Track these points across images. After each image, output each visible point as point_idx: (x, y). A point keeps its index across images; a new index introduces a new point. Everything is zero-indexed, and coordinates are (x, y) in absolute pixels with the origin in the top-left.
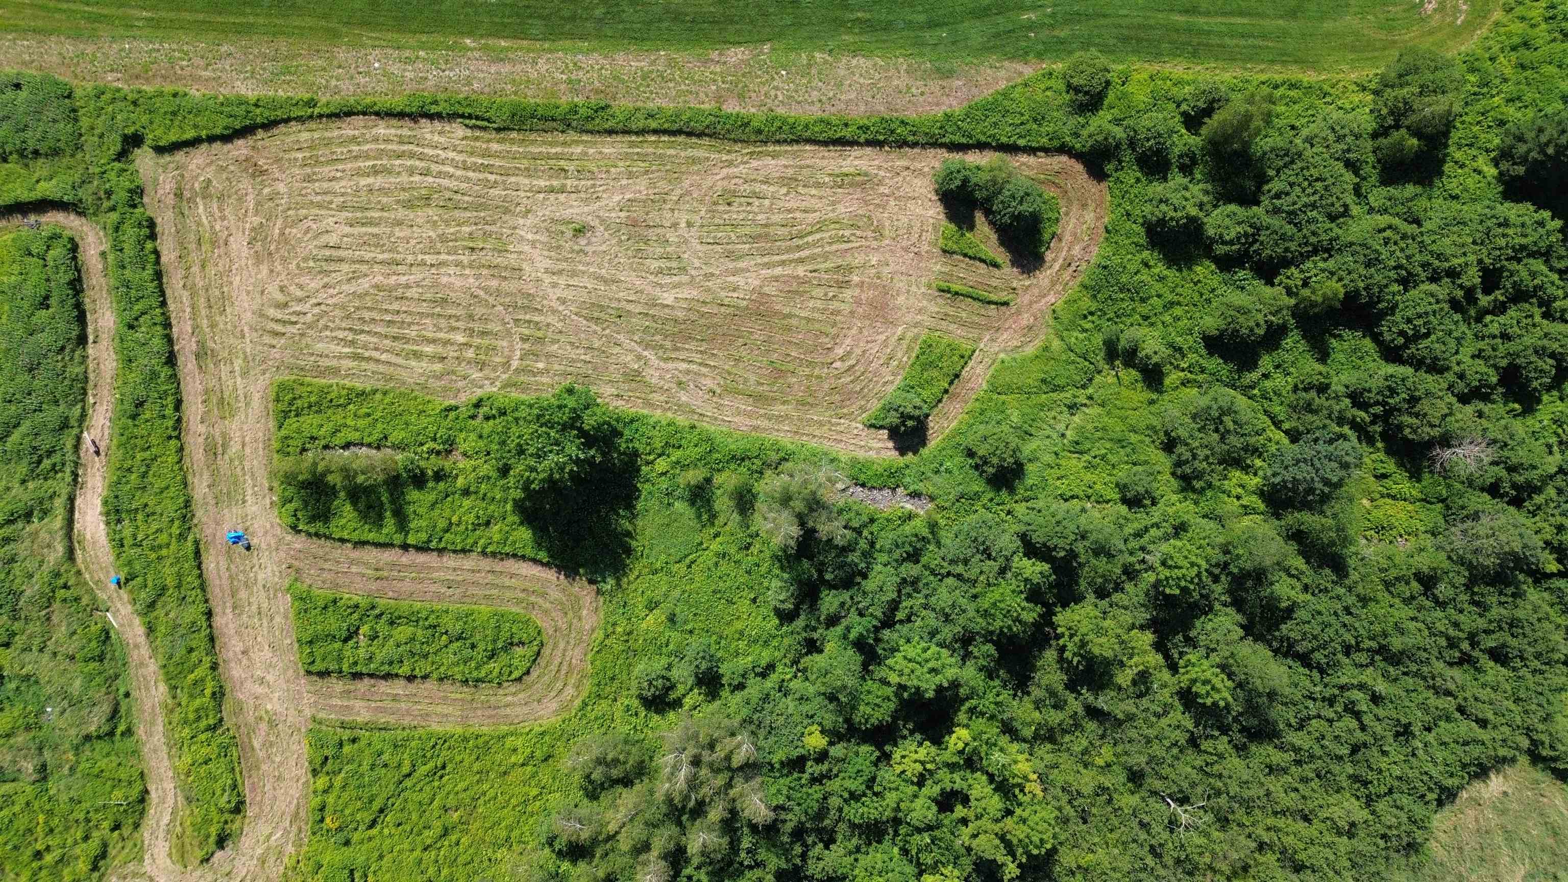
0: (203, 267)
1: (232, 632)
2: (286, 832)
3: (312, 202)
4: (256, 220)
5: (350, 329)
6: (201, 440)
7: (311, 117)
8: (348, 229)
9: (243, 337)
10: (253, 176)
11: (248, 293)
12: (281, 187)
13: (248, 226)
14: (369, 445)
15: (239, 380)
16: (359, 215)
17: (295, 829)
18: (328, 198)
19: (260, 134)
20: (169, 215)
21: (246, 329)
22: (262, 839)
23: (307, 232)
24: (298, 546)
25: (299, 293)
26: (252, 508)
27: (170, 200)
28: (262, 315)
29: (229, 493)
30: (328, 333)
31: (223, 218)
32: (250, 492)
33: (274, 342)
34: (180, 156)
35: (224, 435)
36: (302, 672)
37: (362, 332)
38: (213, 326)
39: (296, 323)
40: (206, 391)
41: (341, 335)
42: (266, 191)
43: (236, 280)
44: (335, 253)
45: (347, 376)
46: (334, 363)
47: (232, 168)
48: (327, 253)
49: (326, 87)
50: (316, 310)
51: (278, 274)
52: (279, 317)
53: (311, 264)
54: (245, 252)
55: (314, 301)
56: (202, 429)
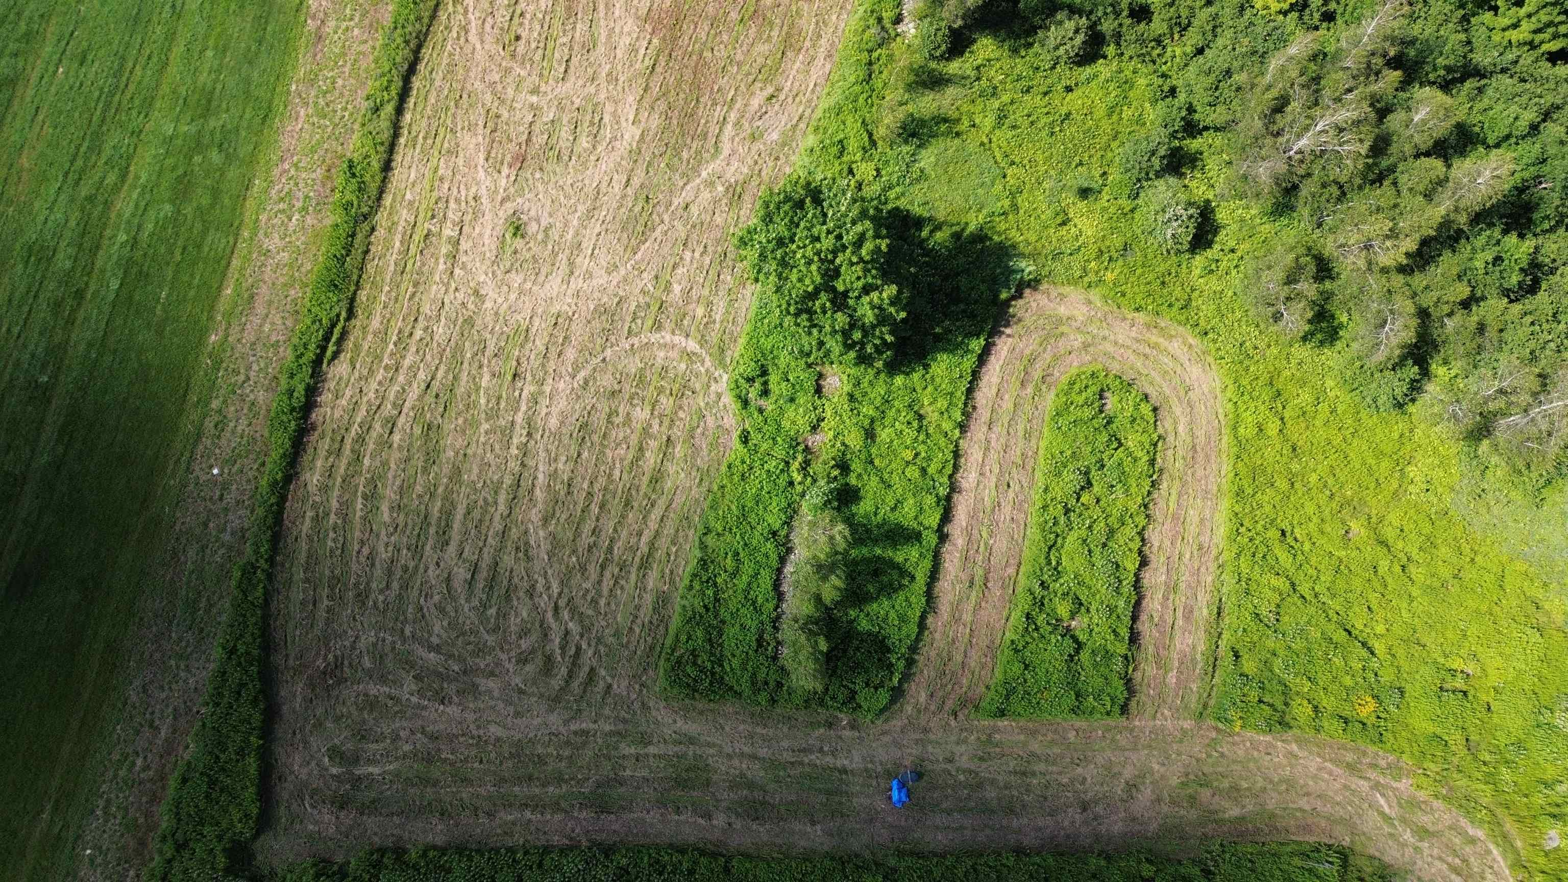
0: (466, 781)
1: (1049, 821)
2: (1377, 786)
3: (400, 597)
4: (410, 685)
5: (603, 567)
6: (738, 825)
7: (270, 577)
8: (452, 549)
9: (585, 733)
10: (341, 681)
11: (517, 714)
12: (367, 639)
13: (414, 699)
14: (783, 560)
15: (652, 750)
16: (432, 530)
17: (1372, 774)
18: (398, 573)
19: (277, 659)
20: (371, 822)
21: (574, 727)
22: (1387, 829)
23: (441, 610)
24: (923, 698)
25: (534, 637)
26: (854, 761)
27: (347, 818)
28: (557, 699)
29: (829, 793)
30: (602, 602)
31: (396, 738)
32: (829, 759)
33: (602, 684)
34: (285, 791)
35: (733, 786)
36: (1123, 721)
37: (610, 549)
38: (560, 780)
39: (579, 648)
40: (661, 803)
41: (607, 583)
42: (367, 663)
43: (495, 730)
44: (483, 574)
45: (672, 582)
46: (649, 598)
47: (319, 711)
48: (480, 585)
49: (230, 548)
50: (566, 615)
51: (498, 664)
52: (564, 671)
53: (492, 611)
54: (453, 710)
55: (549, 615)
56: (720, 820)
